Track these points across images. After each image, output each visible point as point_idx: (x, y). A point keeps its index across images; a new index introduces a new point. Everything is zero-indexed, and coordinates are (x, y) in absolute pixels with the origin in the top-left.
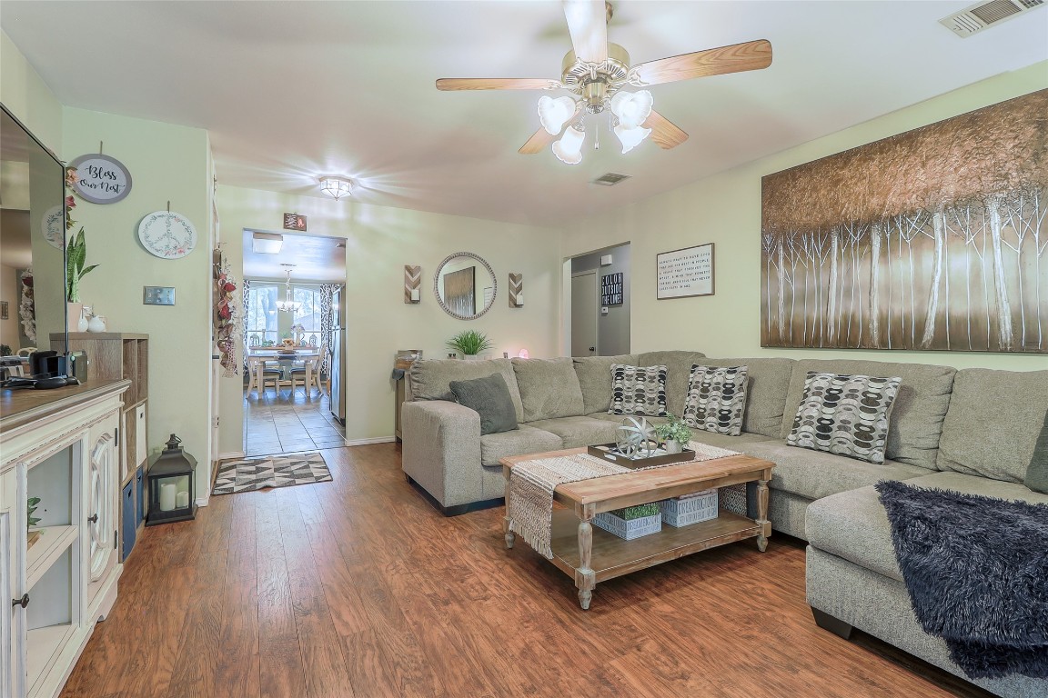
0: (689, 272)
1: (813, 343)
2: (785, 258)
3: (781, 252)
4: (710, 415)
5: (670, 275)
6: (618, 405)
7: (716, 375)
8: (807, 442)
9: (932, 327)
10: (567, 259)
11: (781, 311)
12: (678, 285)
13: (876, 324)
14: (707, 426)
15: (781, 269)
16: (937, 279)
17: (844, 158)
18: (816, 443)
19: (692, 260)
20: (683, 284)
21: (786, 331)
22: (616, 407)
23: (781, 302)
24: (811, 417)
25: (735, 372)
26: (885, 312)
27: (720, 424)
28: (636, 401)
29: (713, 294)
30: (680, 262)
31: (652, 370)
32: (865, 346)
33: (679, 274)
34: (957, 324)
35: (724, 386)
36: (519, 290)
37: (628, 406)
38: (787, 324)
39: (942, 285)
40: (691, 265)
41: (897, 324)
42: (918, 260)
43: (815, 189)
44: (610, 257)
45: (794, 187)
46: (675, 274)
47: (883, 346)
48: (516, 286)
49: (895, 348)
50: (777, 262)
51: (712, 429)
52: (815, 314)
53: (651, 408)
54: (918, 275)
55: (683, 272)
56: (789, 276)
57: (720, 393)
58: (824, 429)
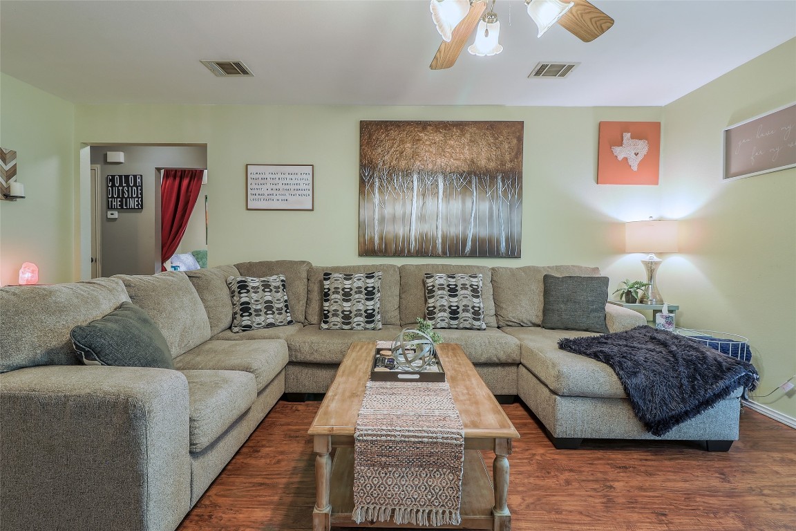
0: (287, 187)
1: (399, 253)
2: (379, 189)
3: (377, 184)
4: (356, 316)
5: (264, 187)
6: (246, 321)
7: (355, 280)
8: (444, 324)
9: (470, 243)
10: (85, 144)
11: (376, 229)
12: (275, 197)
13: (440, 240)
14: (354, 325)
15: (377, 198)
16: (473, 215)
17: (424, 125)
18: (449, 323)
19: (290, 176)
20: (280, 198)
21: (380, 244)
22: (244, 323)
23: (376, 222)
24: (443, 306)
25: (373, 277)
26: (445, 233)
27: (367, 322)
28: (266, 313)
29: (312, 210)
30: (277, 176)
31: (275, 280)
32: (434, 255)
33: (274, 187)
34: (482, 241)
35: (366, 289)
36: (12, 173)
37: (258, 319)
38: (381, 238)
39: (475, 218)
40: (288, 182)
41: (452, 240)
42: (464, 202)
43: (402, 142)
44: (122, 154)
45: (387, 135)
46: (270, 187)
47: (444, 255)
48: (7, 168)
49: (451, 256)
50: (373, 191)
51: (359, 328)
52: (401, 231)
53: (280, 318)
54: (463, 211)
55: (280, 186)
56: (383, 203)
57: (362, 296)
58: (454, 313)
